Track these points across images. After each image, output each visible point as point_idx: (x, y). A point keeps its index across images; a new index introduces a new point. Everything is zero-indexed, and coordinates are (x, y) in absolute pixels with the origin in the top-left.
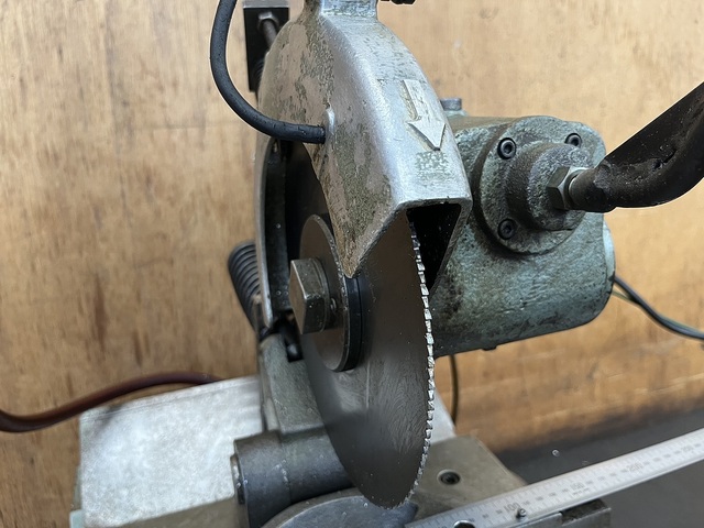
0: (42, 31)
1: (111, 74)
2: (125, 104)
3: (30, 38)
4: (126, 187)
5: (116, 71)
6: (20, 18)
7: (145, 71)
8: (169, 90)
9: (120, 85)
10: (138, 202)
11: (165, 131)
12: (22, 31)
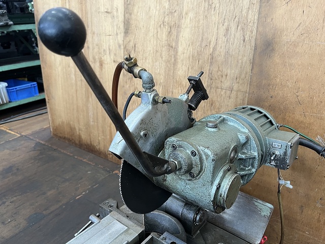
0: (196, 54)
1: (210, 70)
2: (211, 79)
3: (193, 57)
4: (206, 105)
5: (211, 69)
6: (191, 50)
7: (219, 70)
8: (224, 77)
9: (211, 73)
10: (208, 110)
11: (220, 90)
12: (191, 54)
